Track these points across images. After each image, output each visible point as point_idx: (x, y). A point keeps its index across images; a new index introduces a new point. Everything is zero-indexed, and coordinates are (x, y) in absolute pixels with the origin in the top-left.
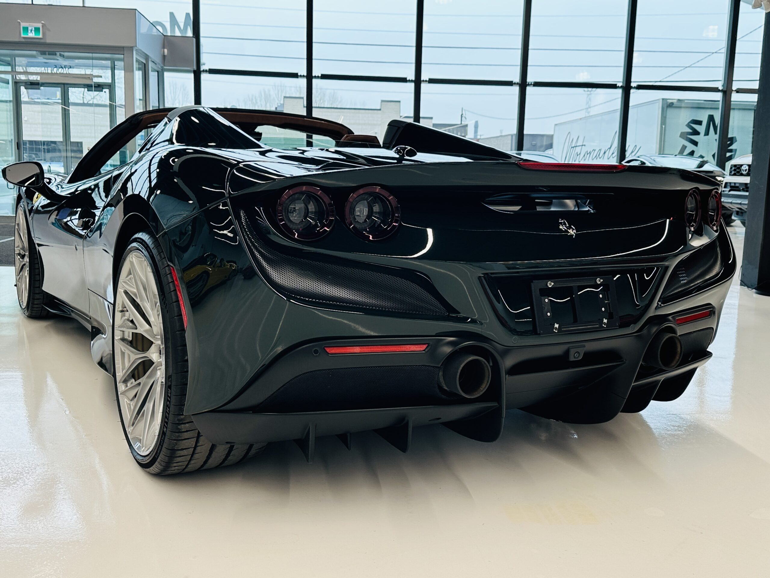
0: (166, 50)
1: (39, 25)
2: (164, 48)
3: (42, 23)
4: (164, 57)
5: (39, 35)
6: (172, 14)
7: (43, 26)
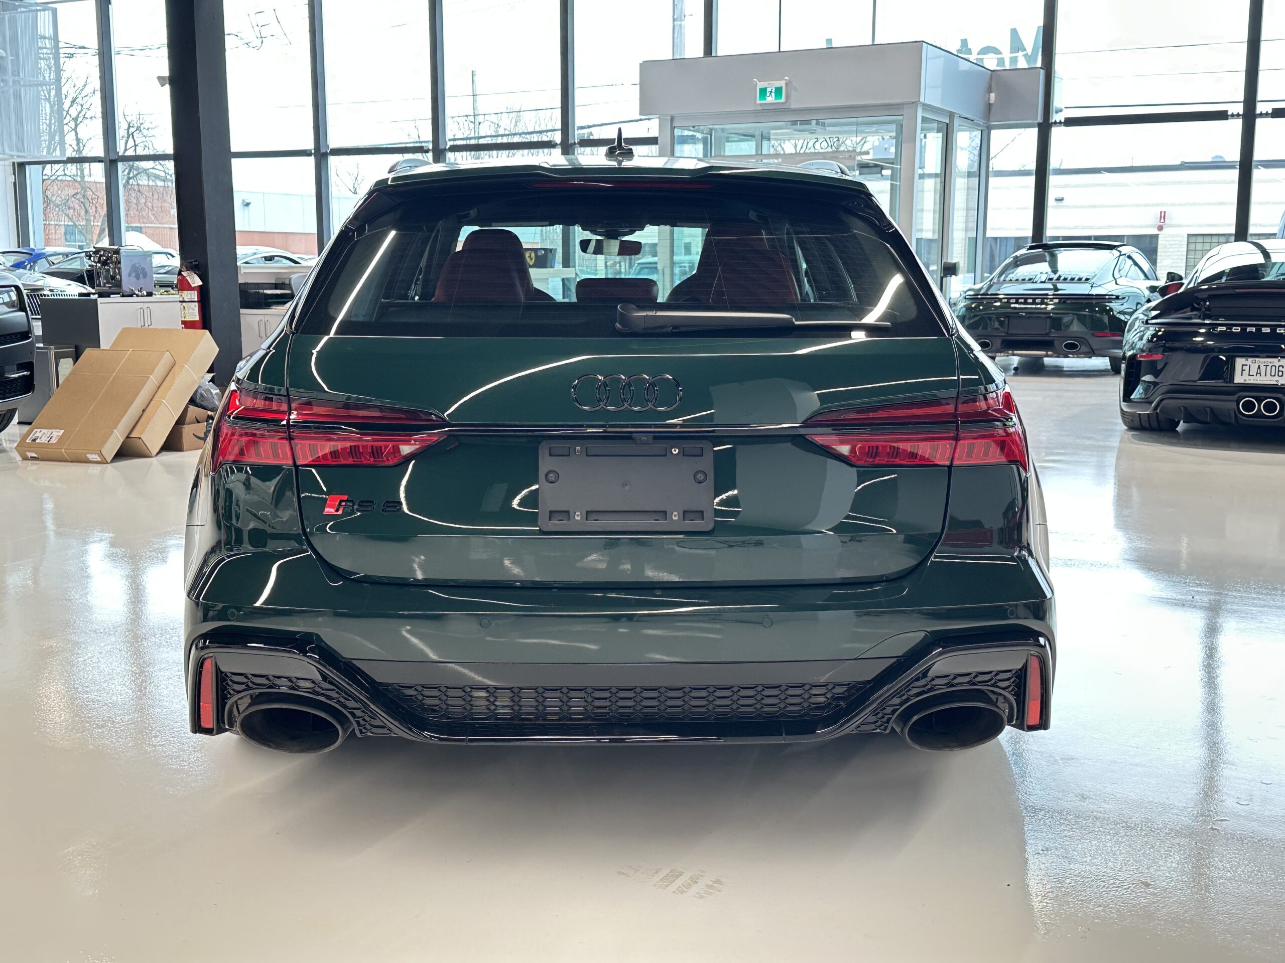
0: (993, 96)
1: (782, 84)
2: (990, 90)
3: (786, 80)
4: (989, 106)
5: (781, 98)
6: (1014, 33)
7: (787, 84)
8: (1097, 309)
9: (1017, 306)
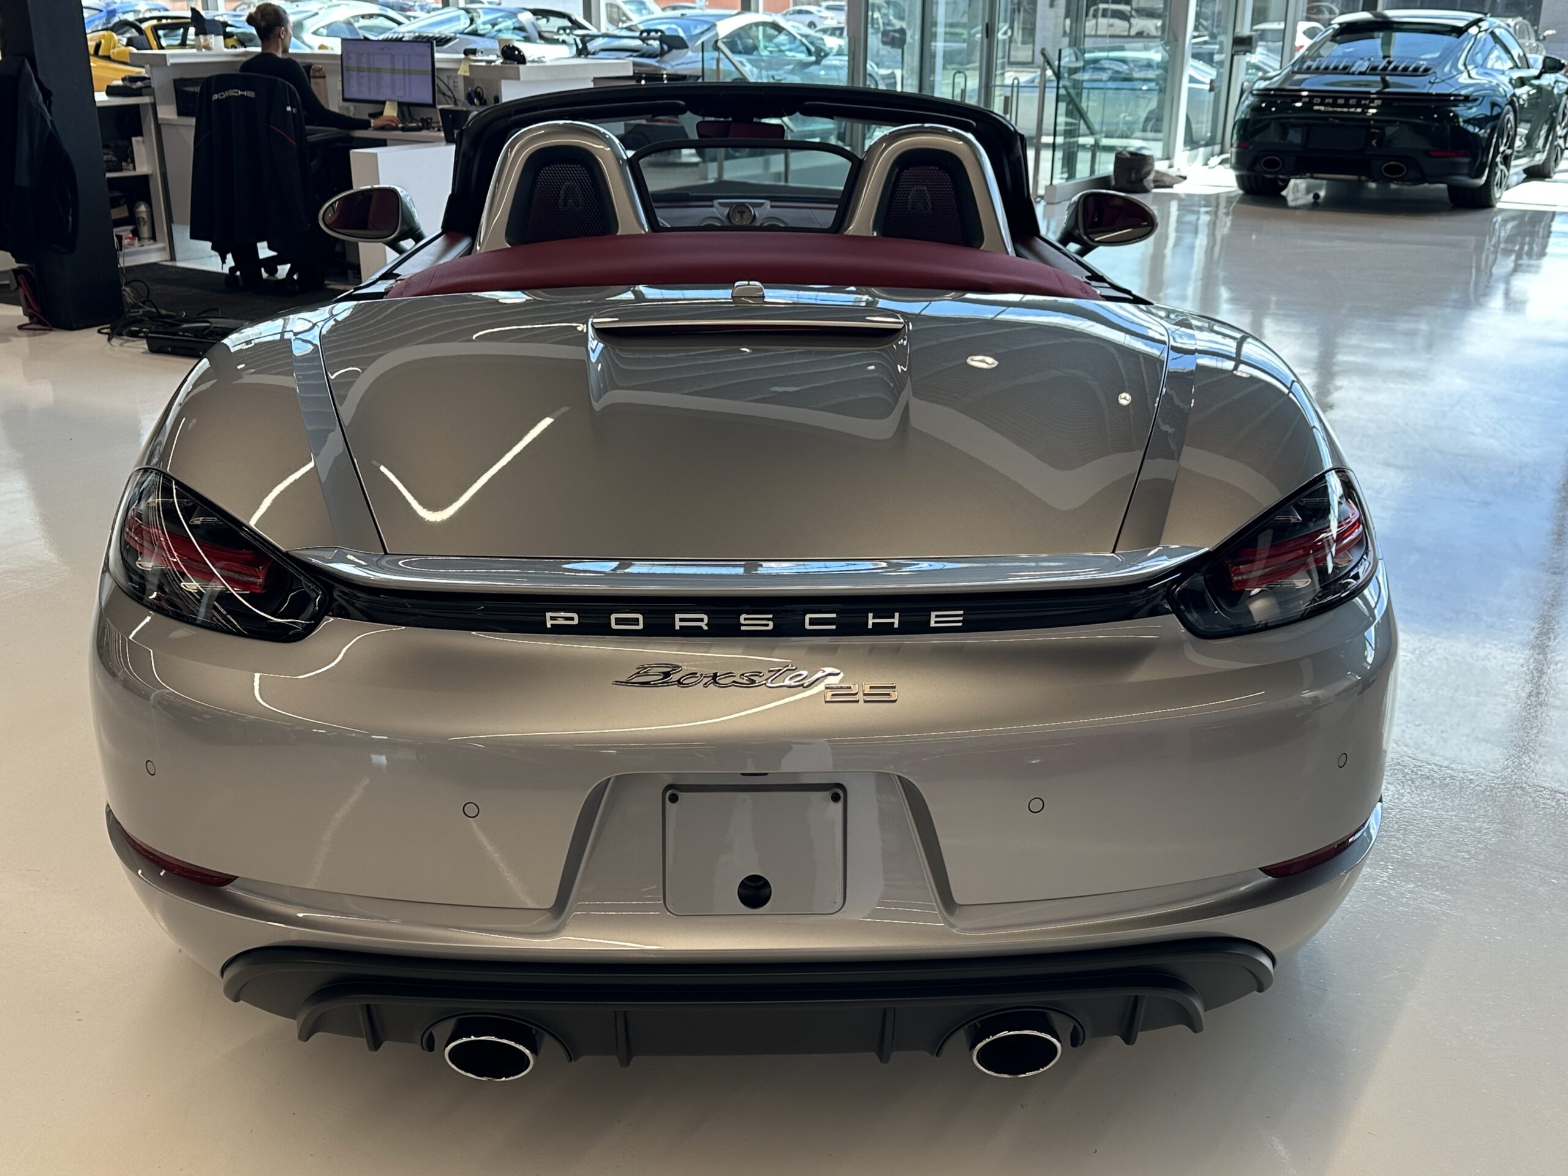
8: (1436, 116)
9: (1322, 108)
